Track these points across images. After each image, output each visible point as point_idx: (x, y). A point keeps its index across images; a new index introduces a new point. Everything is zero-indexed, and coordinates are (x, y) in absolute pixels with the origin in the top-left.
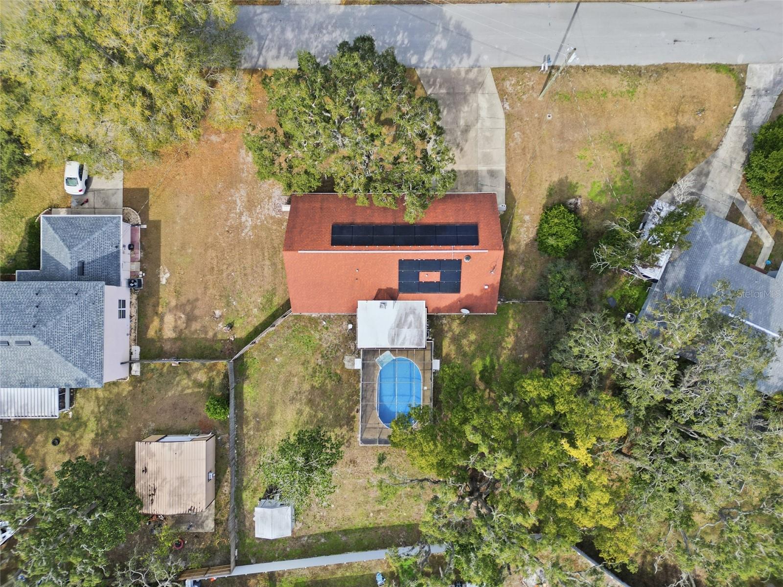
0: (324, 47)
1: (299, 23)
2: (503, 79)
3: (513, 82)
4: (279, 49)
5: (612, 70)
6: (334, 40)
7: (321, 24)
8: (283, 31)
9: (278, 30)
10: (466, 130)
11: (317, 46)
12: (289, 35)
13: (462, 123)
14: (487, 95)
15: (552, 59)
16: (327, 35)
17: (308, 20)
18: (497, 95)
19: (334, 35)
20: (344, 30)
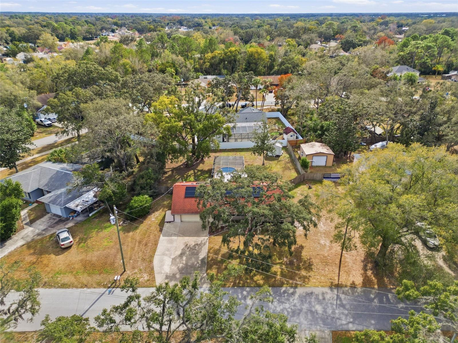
0: (288, 300)
1: (313, 317)
2: (148, 280)
3: (142, 279)
4: (324, 299)
5: (64, 286)
6: (281, 304)
7: (293, 316)
8: (325, 311)
9: (330, 311)
10: (181, 255)
11: (293, 300)
12: (319, 308)
13: (184, 258)
14: (163, 272)
15: (107, 292)
16: (287, 307)
17: (306, 318)
18: (155, 272)
19: (281, 307)
20: (274, 310)
